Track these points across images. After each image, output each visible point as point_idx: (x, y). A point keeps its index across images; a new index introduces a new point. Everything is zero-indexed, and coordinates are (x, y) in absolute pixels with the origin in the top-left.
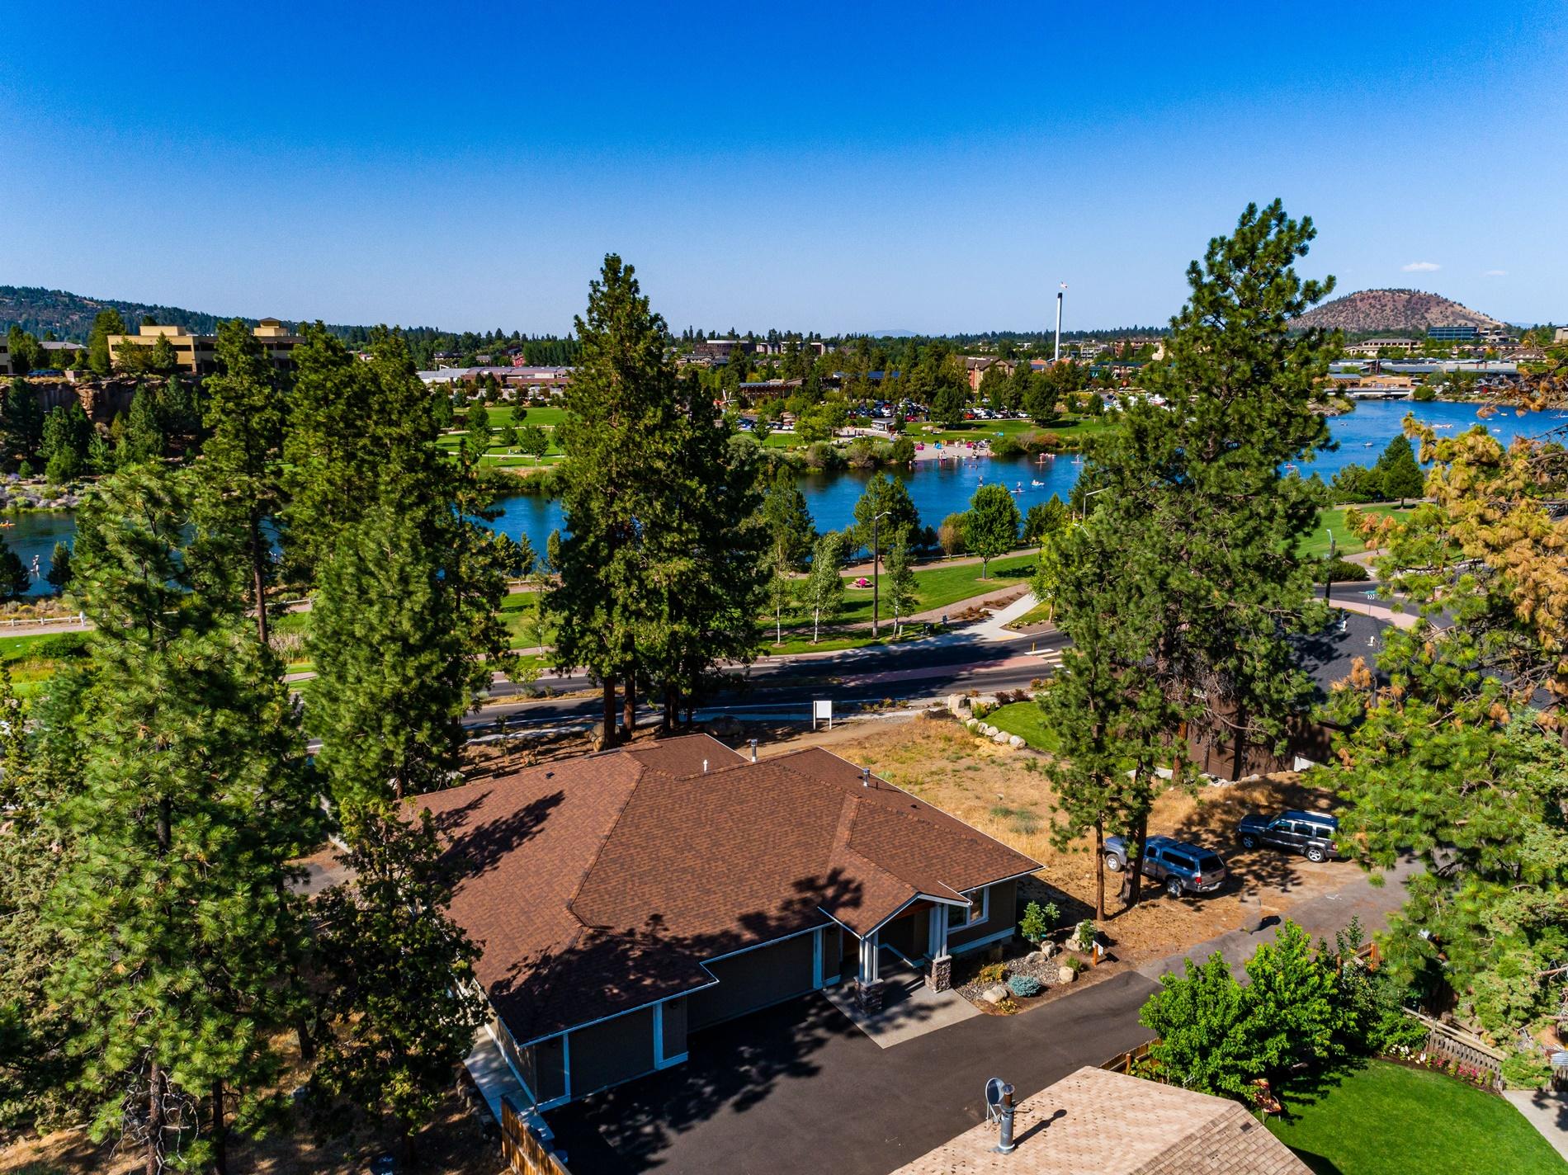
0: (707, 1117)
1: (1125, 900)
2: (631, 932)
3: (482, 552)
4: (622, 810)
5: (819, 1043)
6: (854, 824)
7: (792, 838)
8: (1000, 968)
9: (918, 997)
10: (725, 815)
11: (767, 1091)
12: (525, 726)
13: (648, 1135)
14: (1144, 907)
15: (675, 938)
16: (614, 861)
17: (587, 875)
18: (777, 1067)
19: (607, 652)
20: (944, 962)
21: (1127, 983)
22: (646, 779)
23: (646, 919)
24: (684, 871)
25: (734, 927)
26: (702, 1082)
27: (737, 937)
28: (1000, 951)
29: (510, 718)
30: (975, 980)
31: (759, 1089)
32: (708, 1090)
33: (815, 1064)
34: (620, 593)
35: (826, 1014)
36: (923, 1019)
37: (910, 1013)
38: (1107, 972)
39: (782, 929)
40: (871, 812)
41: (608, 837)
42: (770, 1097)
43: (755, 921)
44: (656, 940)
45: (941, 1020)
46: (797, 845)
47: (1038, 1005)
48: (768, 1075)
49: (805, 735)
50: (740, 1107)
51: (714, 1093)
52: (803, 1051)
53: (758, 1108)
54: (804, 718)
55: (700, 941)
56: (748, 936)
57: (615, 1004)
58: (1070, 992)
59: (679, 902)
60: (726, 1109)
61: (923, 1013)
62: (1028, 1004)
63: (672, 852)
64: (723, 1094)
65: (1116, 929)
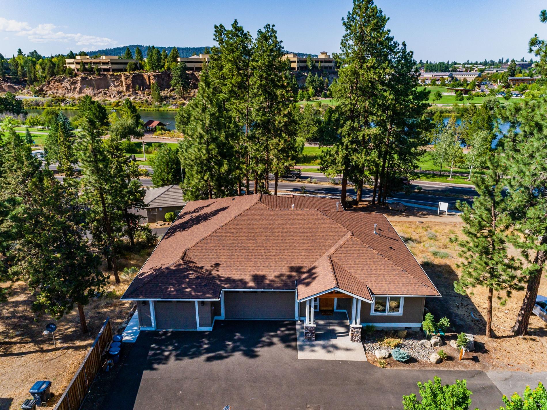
0: (192, 358)
2: (202, 268)
4: (236, 217)
5: (271, 344)
6: (341, 247)
8: (397, 341)
9: (338, 342)
10: (281, 229)
11: (226, 357)
12: (321, 193)
13: (164, 356)
14: (525, 339)
15: (218, 275)
16: (217, 237)
17: (203, 240)
18: (242, 348)
20: (357, 328)
21: (473, 377)
22: (255, 206)
23: (213, 263)
24: (245, 248)
25: (247, 278)
26: (207, 342)
27: (246, 283)
28: (405, 332)
30: (379, 343)
31: (225, 355)
32: (206, 346)
33: (259, 353)
35: (287, 332)
36: (329, 352)
37: (324, 347)
38: (465, 366)
39: (270, 286)
40: (353, 244)
41: (222, 226)
42: (226, 360)
43: (258, 279)
44: (210, 274)
45: (339, 356)
46: (306, 250)
47: (403, 368)
48: (235, 349)
49: (432, 216)
50: (209, 359)
51: (206, 349)
52: (260, 345)
53: (216, 363)
54: (434, 208)
55: (228, 280)
56: (251, 284)
57: (169, 296)
58: (430, 368)
59: (232, 261)
60: (203, 357)
61: (331, 349)
62: (397, 365)
63: (244, 239)
64: (208, 351)
65: (495, 345)
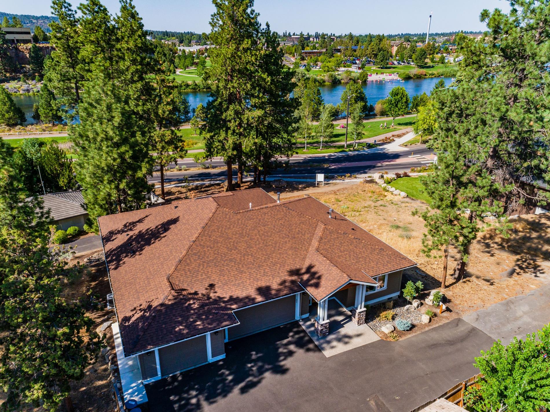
0: (225, 396)
1: (455, 278)
2: (196, 293)
3: (168, 104)
4: (204, 228)
5: (291, 353)
6: (321, 238)
7: (288, 245)
8: (390, 313)
9: (345, 330)
10: (256, 232)
11: (259, 382)
13: (193, 405)
15: (219, 297)
16: (195, 254)
17: (180, 261)
18: (267, 367)
19: (226, 150)
20: (362, 312)
21: (457, 325)
22: (218, 212)
23: (207, 285)
24: (231, 260)
25: (252, 293)
26: (227, 373)
27: (253, 298)
28: (392, 303)
29: (192, 177)
30: (378, 319)
31: (255, 380)
32: (230, 378)
33: (287, 367)
34: (232, 125)
35: (297, 336)
36: (346, 343)
37: (339, 340)
38: (447, 318)
40: (330, 233)
41: (194, 242)
42: (260, 386)
43: (264, 291)
44: (209, 298)
45: (356, 343)
47: (410, 336)
48: (261, 371)
49: (311, 188)
50: (243, 391)
51: (231, 381)
52: (282, 358)
53: (253, 391)
54: (312, 180)
55: (233, 300)
56: (259, 299)
58: (427, 329)
59: (226, 277)
60: (236, 390)
61: (346, 340)
62: (404, 334)
63: (226, 250)
64: (236, 381)
65: (451, 293)
